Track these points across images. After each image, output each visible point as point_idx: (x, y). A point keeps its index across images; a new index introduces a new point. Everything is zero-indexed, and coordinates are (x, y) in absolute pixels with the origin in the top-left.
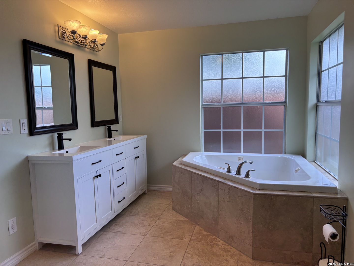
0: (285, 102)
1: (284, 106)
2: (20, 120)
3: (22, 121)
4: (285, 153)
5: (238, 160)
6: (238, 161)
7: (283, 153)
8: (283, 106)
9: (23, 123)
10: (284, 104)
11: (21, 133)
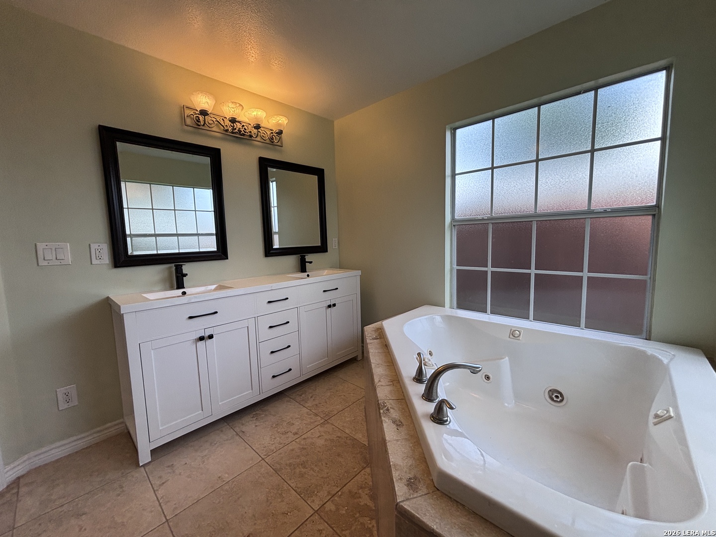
0: (658, 206)
1: (654, 215)
2: (90, 245)
3: (94, 247)
4: (648, 338)
5: (508, 335)
6: (509, 337)
7: (644, 335)
8: (650, 218)
9: (96, 250)
10: (654, 211)
11: (91, 264)
